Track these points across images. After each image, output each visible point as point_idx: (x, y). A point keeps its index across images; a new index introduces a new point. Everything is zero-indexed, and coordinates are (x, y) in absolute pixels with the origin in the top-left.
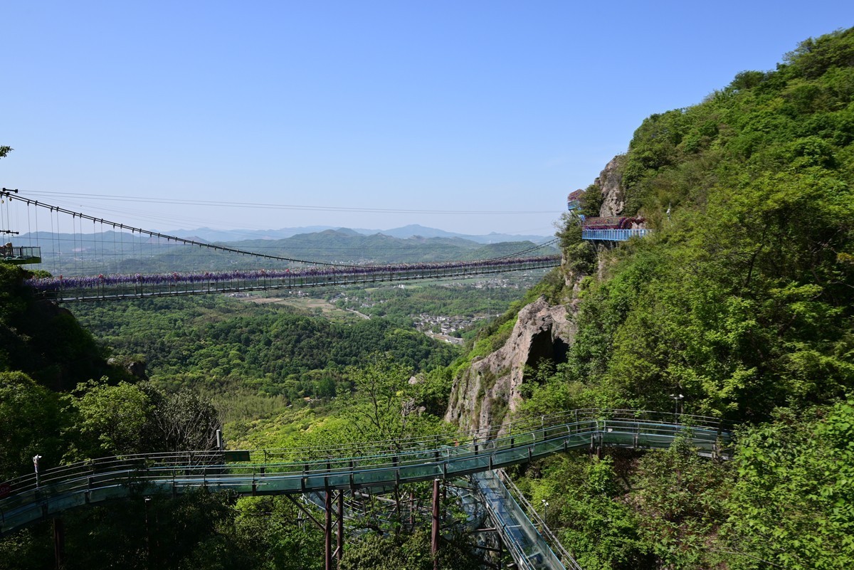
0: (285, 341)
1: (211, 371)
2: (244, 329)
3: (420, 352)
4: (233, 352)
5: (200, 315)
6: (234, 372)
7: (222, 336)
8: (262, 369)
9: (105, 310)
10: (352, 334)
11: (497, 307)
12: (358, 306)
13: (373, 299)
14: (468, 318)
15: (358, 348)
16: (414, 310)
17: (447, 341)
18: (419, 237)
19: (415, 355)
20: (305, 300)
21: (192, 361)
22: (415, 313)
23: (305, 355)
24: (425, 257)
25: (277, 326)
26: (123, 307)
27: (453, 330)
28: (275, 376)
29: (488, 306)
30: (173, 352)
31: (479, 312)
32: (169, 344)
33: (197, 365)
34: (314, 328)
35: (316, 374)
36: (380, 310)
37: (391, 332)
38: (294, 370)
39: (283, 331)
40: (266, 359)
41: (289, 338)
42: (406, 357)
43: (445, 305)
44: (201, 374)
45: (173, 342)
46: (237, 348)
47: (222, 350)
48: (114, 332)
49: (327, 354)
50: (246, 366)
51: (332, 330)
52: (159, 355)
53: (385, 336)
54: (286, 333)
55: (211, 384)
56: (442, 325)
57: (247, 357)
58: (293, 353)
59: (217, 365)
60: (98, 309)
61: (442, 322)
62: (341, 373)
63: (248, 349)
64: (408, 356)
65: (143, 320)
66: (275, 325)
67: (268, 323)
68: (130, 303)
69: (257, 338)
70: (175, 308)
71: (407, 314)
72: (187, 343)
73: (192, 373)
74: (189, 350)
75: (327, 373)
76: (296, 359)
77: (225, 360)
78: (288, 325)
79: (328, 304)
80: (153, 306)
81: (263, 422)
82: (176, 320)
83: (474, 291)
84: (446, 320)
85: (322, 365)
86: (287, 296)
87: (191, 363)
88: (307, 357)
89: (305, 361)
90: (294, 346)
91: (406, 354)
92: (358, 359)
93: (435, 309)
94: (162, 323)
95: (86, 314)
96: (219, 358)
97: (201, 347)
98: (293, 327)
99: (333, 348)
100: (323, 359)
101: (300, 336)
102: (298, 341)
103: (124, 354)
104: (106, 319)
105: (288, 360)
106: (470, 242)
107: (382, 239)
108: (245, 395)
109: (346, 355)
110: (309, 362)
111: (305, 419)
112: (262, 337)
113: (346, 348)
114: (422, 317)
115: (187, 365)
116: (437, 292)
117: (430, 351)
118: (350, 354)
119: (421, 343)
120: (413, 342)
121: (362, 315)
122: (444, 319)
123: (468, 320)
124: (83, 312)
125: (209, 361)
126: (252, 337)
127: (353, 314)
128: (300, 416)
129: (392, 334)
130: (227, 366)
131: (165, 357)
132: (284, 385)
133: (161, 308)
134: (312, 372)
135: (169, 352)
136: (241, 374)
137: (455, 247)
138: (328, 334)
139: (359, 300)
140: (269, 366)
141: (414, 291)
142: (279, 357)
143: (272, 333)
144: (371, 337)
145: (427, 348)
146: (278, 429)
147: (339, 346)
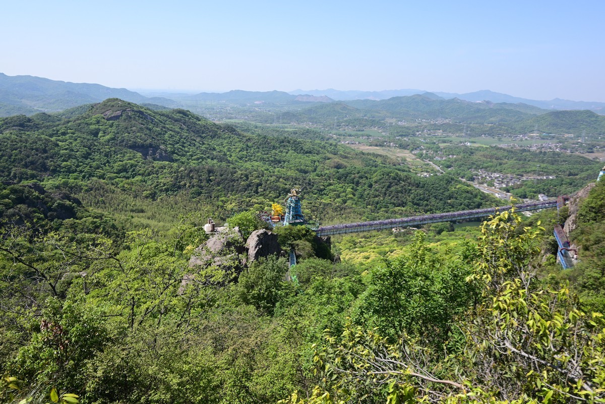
0: (381, 186)
1: (336, 200)
2: (356, 175)
3: (474, 203)
4: (349, 190)
5: (329, 159)
6: (349, 203)
7: (343, 179)
8: (365, 202)
9: (277, 152)
10: (426, 185)
11: (546, 170)
12: (433, 159)
13: (445, 154)
14: (519, 177)
15: (429, 196)
16: (475, 166)
17: (497, 195)
18: (488, 102)
19: (470, 205)
20: (395, 150)
21: (326, 192)
22: (476, 168)
23: (393, 197)
24: (491, 119)
25: (377, 175)
26: (287, 151)
27: (504, 186)
28: (373, 208)
29: (537, 169)
30: (315, 186)
31: (528, 173)
32: (313, 181)
33: (328, 195)
34: (400, 179)
35: (399, 210)
36: (449, 163)
37: (454, 186)
38: (385, 205)
39: (380, 179)
40: (368, 196)
41: (384, 184)
42: (463, 206)
43: (500, 164)
44: (330, 202)
45: (315, 179)
46: (351, 187)
47: (342, 187)
48: (281, 166)
49: (407, 197)
50: (356, 199)
51: (413, 181)
52: (308, 188)
53: (450, 189)
54: (382, 181)
55: (335, 209)
56: (496, 180)
57: (357, 193)
58: (385, 194)
59: (339, 197)
60: (273, 151)
61: (496, 178)
62: (416, 211)
63: (358, 188)
64: (464, 205)
65: (297, 160)
66: (375, 174)
67: (371, 172)
68: (290, 148)
69: (364, 182)
70: (314, 153)
71: (469, 169)
72: (323, 181)
73: (325, 200)
74: (324, 186)
75: (406, 211)
76: (387, 198)
77: (344, 194)
78: (384, 175)
79: (411, 155)
80: (302, 151)
81: (366, 241)
82: (315, 162)
83: (528, 153)
84: (500, 176)
85: (403, 204)
86: (383, 146)
87: (324, 194)
88: (394, 198)
89: (392, 201)
90: (387, 190)
91: (463, 204)
92: (428, 203)
93: (491, 167)
94: (307, 162)
95: (267, 154)
96: (341, 193)
97: (330, 185)
98: (387, 177)
99: (412, 193)
100: (405, 200)
101: (391, 183)
102: (389, 187)
103: (290, 185)
104: (277, 158)
105: (382, 199)
106: (532, 108)
107: (458, 103)
108: (354, 218)
109: (420, 199)
110: (395, 202)
111: (391, 245)
112: (367, 182)
113: (420, 195)
114: (480, 172)
115: (322, 195)
116: (496, 152)
117: (481, 204)
118: (423, 199)
119: (476, 196)
120: (469, 195)
121: (434, 166)
122: (498, 176)
123: (518, 178)
124: (266, 152)
125: (335, 194)
126: (361, 181)
127: (428, 164)
128: (388, 242)
129: (455, 188)
130: (345, 198)
131: (311, 188)
132: (378, 215)
133: (307, 153)
134: (397, 209)
135: (313, 186)
136: (353, 204)
137: (519, 111)
138: (410, 184)
139: (433, 153)
140: (370, 201)
141: (477, 149)
142: (376, 196)
143: (373, 179)
144: (439, 188)
145: (480, 201)
146: (375, 248)
147: (416, 193)
